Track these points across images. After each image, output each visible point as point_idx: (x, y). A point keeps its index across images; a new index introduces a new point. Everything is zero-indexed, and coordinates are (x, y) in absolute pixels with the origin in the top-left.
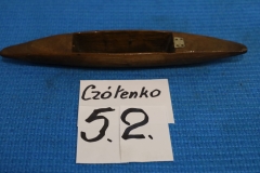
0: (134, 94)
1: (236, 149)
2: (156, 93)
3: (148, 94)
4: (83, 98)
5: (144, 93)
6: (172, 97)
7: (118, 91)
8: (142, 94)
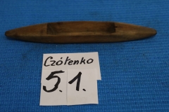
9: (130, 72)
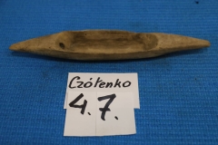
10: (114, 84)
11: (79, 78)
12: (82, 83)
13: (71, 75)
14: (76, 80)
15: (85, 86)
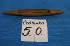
0: (37, 23)
1: (64, 39)
2: (43, 23)
3: (41, 23)
4: (23, 24)
5: (40, 23)
6: (47, 25)
7: (33, 22)
8: (39, 23)
9: (60, 29)
10: (38, 23)
11: (26, 21)
12: (27, 23)
13: (24, 20)
14: (25, 22)
15: (28, 24)
